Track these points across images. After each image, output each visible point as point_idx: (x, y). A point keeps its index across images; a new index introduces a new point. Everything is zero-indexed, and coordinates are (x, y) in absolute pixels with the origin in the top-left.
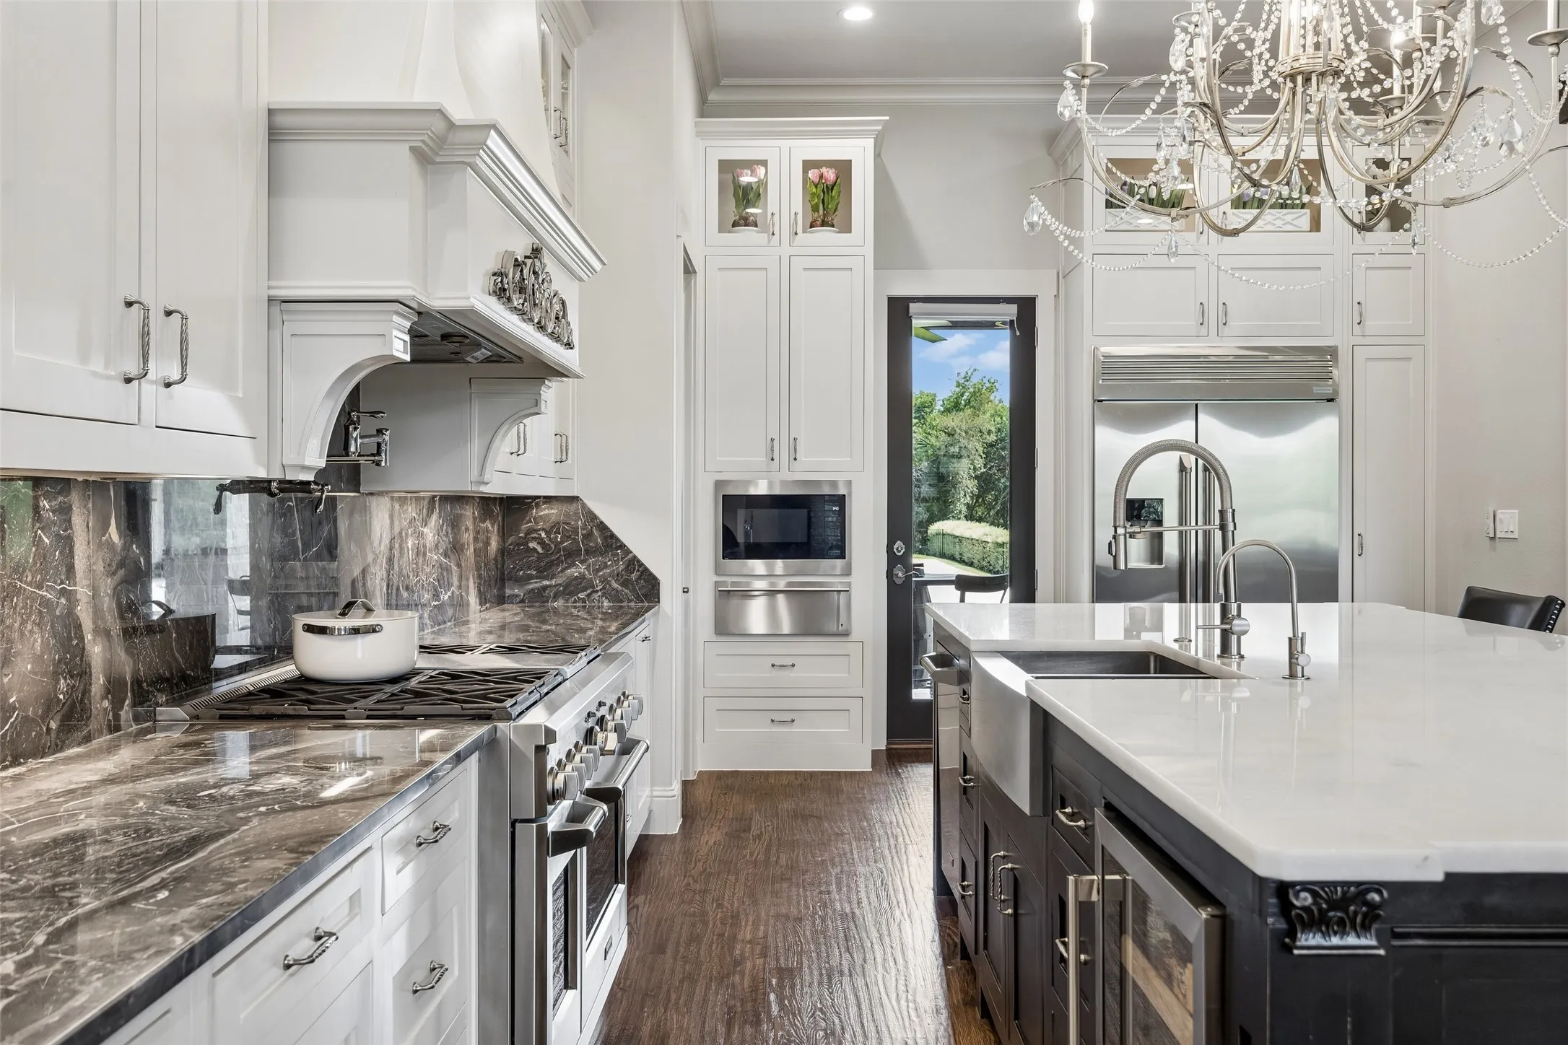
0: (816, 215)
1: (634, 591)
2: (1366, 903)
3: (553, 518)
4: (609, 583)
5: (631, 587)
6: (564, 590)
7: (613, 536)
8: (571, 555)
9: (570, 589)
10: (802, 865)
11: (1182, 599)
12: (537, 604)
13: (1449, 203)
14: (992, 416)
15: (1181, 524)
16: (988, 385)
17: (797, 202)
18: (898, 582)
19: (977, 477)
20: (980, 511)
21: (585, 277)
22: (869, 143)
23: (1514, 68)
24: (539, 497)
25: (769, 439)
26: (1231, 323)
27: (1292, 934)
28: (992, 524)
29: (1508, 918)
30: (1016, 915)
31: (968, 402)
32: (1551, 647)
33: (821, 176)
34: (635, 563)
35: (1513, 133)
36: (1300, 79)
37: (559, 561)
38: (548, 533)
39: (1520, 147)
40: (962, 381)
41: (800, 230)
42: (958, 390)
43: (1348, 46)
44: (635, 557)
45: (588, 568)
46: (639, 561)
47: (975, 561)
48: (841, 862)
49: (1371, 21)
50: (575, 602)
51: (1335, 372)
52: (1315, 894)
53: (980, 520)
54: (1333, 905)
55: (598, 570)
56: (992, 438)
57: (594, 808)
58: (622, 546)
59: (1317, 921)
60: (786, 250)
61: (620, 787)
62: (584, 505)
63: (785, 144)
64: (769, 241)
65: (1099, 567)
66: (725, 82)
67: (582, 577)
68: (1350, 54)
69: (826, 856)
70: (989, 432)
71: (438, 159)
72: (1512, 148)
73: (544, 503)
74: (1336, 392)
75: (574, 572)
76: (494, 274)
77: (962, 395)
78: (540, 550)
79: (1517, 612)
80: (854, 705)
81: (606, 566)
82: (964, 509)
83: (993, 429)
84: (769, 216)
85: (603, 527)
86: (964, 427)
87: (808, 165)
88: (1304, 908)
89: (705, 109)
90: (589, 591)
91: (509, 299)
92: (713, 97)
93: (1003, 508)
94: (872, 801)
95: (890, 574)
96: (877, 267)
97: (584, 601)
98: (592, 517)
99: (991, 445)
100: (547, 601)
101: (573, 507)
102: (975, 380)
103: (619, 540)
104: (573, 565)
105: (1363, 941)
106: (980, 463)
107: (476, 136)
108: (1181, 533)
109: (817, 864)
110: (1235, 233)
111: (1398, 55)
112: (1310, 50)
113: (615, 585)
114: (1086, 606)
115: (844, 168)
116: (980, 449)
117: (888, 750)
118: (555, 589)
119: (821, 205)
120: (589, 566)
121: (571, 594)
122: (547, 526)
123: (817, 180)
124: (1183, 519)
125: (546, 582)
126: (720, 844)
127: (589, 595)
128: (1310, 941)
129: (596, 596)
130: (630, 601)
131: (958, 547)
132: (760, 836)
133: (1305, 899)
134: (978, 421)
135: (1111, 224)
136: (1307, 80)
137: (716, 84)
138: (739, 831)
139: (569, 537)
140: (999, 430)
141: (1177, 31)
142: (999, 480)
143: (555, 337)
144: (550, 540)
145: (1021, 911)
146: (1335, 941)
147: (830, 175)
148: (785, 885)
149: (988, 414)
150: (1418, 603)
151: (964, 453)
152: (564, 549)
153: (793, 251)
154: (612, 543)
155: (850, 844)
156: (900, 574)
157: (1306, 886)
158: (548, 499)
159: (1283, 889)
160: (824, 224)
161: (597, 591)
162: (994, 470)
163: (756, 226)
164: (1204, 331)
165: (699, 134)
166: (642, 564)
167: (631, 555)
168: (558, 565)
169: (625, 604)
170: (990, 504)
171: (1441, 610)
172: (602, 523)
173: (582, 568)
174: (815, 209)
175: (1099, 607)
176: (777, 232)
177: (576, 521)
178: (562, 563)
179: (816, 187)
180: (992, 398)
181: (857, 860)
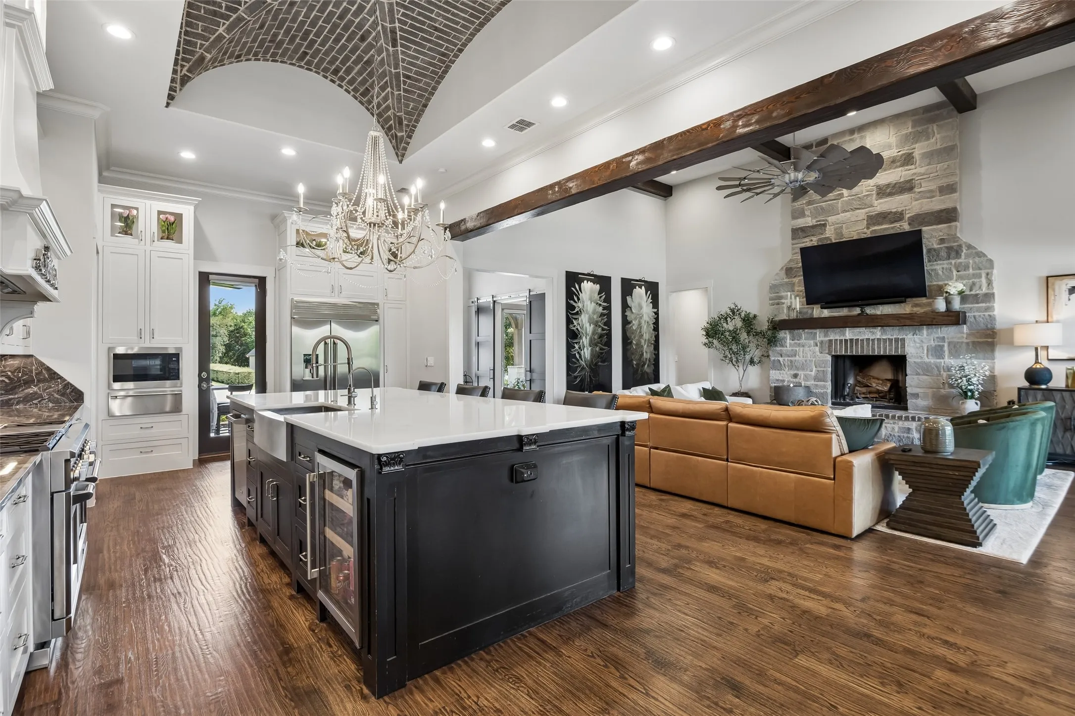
0: (164, 234)
1: (68, 398)
2: (400, 458)
3: (16, 366)
4: (52, 395)
5: (66, 396)
6: (23, 400)
7: (55, 373)
8: (28, 383)
9: (27, 399)
10: (167, 508)
11: (326, 389)
12: (5, 407)
13: (415, 268)
14: (232, 319)
15: (325, 363)
16: (230, 306)
17: (155, 228)
18: (204, 389)
19: (225, 345)
20: (226, 359)
21: (62, 258)
22: (192, 208)
23: (432, 231)
24: (7, 355)
25: (139, 330)
26: (343, 293)
27: (381, 469)
28: (232, 365)
29: (432, 457)
30: (278, 499)
31: (220, 313)
32: (442, 397)
33: (167, 218)
34: (68, 385)
35: (432, 252)
36: (372, 225)
37: (20, 386)
38: (13, 373)
39: (433, 256)
40: (217, 303)
41: (156, 239)
42: (215, 307)
43: (386, 216)
44: (69, 383)
45: (39, 388)
46: (71, 384)
47: (225, 381)
48: (186, 503)
49: (393, 211)
50: (31, 405)
51: (378, 310)
52: (387, 457)
53: (226, 363)
54: (392, 459)
55: (46, 389)
56: (232, 329)
57: (88, 485)
58: (61, 378)
59: (388, 464)
60: (148, 247)
61: (96, 476)
62: (36, 359)
63: (148, 202)
64: (139, 243)
65: (294, 380)
66: (113, 168)
67: (36, 393)
68: (387, 219)
69: (178, 502)
70: (231, 326)
71: (11, 209)
72: (432, 257)
73: (10, 358)
74: (379, 318)
75: (30, 391)
76: (35, 259)
77: (217, 310)
78: (7, 381)
79: (433, 387)
80: (184, 441)
81: (51, 387)
82: (218, 359)
83: (233, 325)
84: (139, 232)
85: (49, 369)
86: (218, 323)
87: (160, 213)
88: (385, 461)
89: (102, 180)
90: (40, 399)
91: (41, 270)
92: (105, 174)
93: (237, 358)
94: (196, 479)
95: (199, 386)
96: (194, 259)
97: (36, 404)
98: (42, 364)
99: (232, 331)
100: (12, 406)
101: (29, 360)
102: (223, 303)
103: (59, 375)
104: (30, 387)
105: (399, 468)
106: (226, 339)
107: (36, 202)
108: (325, 366)
109: (174, 506)
110: (351, 269)
111: (400, 221)
112: (375, 216)
113: (57, 396)
114: (288, 393)
115: (179, 217)
116: (227, 333)
117: (199, 459)
118: (17, 400)
119: (167, 231)
120: (40, 387)
121: (28, 401)
122: (12, 369)
123: (164, 220)
124: (326, 361)
125: (10, 397)
126: (120, 507)
127: (39, 402)
128: (386, 469)
129: (44, 401)
130: (65, 403)
131: (215, 375)
132: (141, 500)
133: (385, 459)
134: (225, 321)
135: (299, 253)
136: (375, 225)
137: (108, 168)
138: (130, 500)
139: (27, 374)
140: (235, 325)
141: (334, 203)
142: (235, 346)
143: (52, 285)
144: (14, 376)
145: (280, 498)
146: (392, 468)
147: (172, 219)
148: (159, 516)
149: (230, 318)
150: (404, 386)
151: (218, 334)
152: (23, 380)
153: (151, 248)
154: (53, 376)
155: (188, 496)
156: (205, 386)
157: (385, 455)
158: (13, 356)
159: (379, 456)
160: (168, 238)
161: (45, 399)
162: (233, 342)
163: (132, 235)
164: (333, 294)
165: (99, 190)
166: (73, 386)
167: (66, 382)
168: (19, 388)
169: (63, 404)
170: (231, 356)
171: (411, 388)
172: (48, 367)
173: (35, 389)
174: (164, 232)
175: (294, 393)
176: (143, 239)
177: (32, 366)
178: (22, 386)
179: (164, 222)
180: (232, 311)
181: (193, 501)
